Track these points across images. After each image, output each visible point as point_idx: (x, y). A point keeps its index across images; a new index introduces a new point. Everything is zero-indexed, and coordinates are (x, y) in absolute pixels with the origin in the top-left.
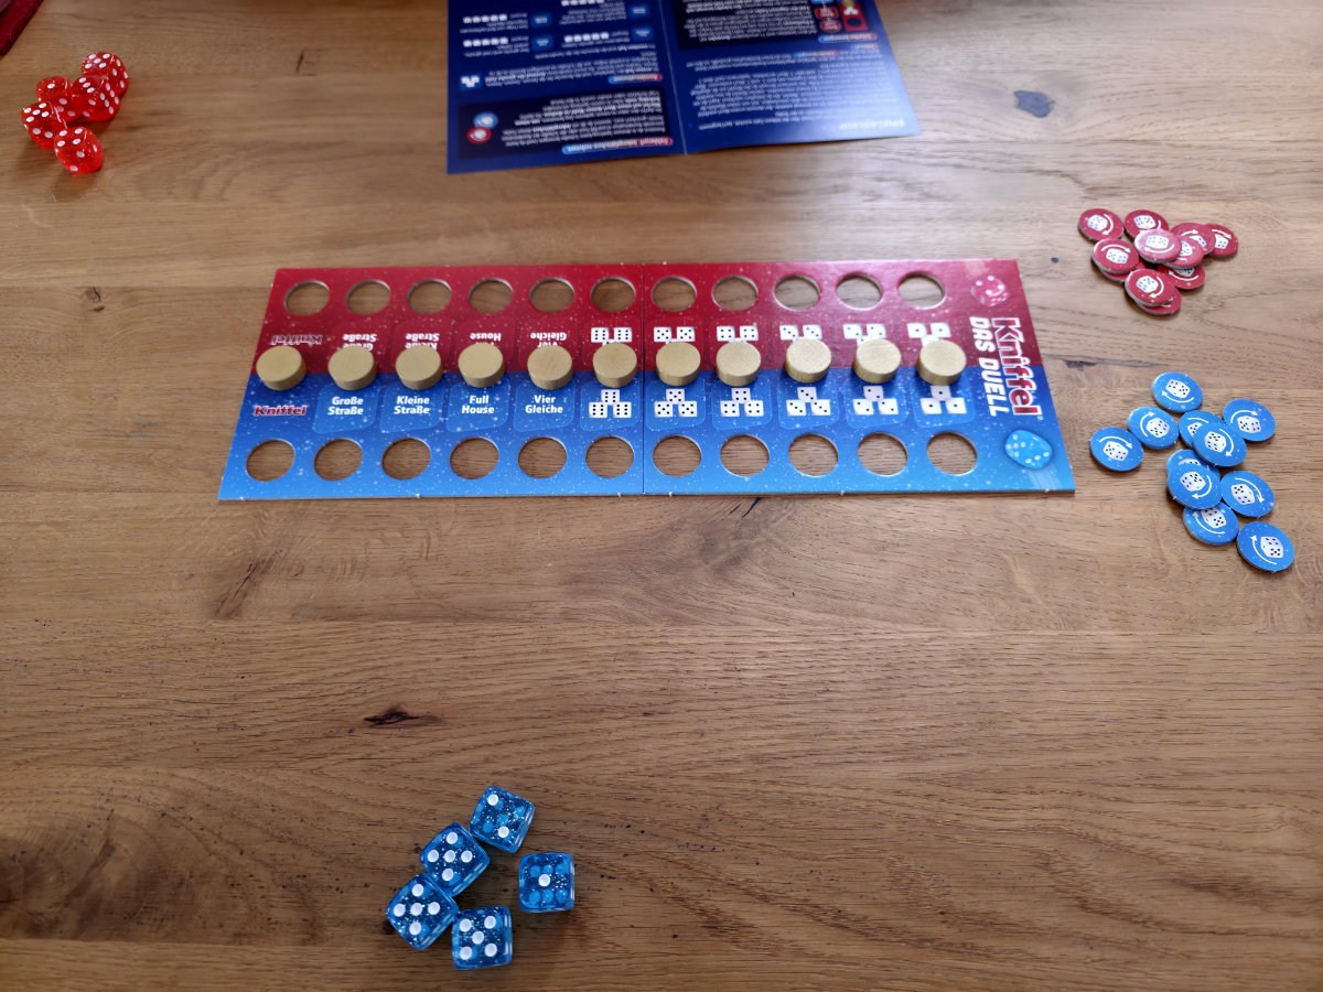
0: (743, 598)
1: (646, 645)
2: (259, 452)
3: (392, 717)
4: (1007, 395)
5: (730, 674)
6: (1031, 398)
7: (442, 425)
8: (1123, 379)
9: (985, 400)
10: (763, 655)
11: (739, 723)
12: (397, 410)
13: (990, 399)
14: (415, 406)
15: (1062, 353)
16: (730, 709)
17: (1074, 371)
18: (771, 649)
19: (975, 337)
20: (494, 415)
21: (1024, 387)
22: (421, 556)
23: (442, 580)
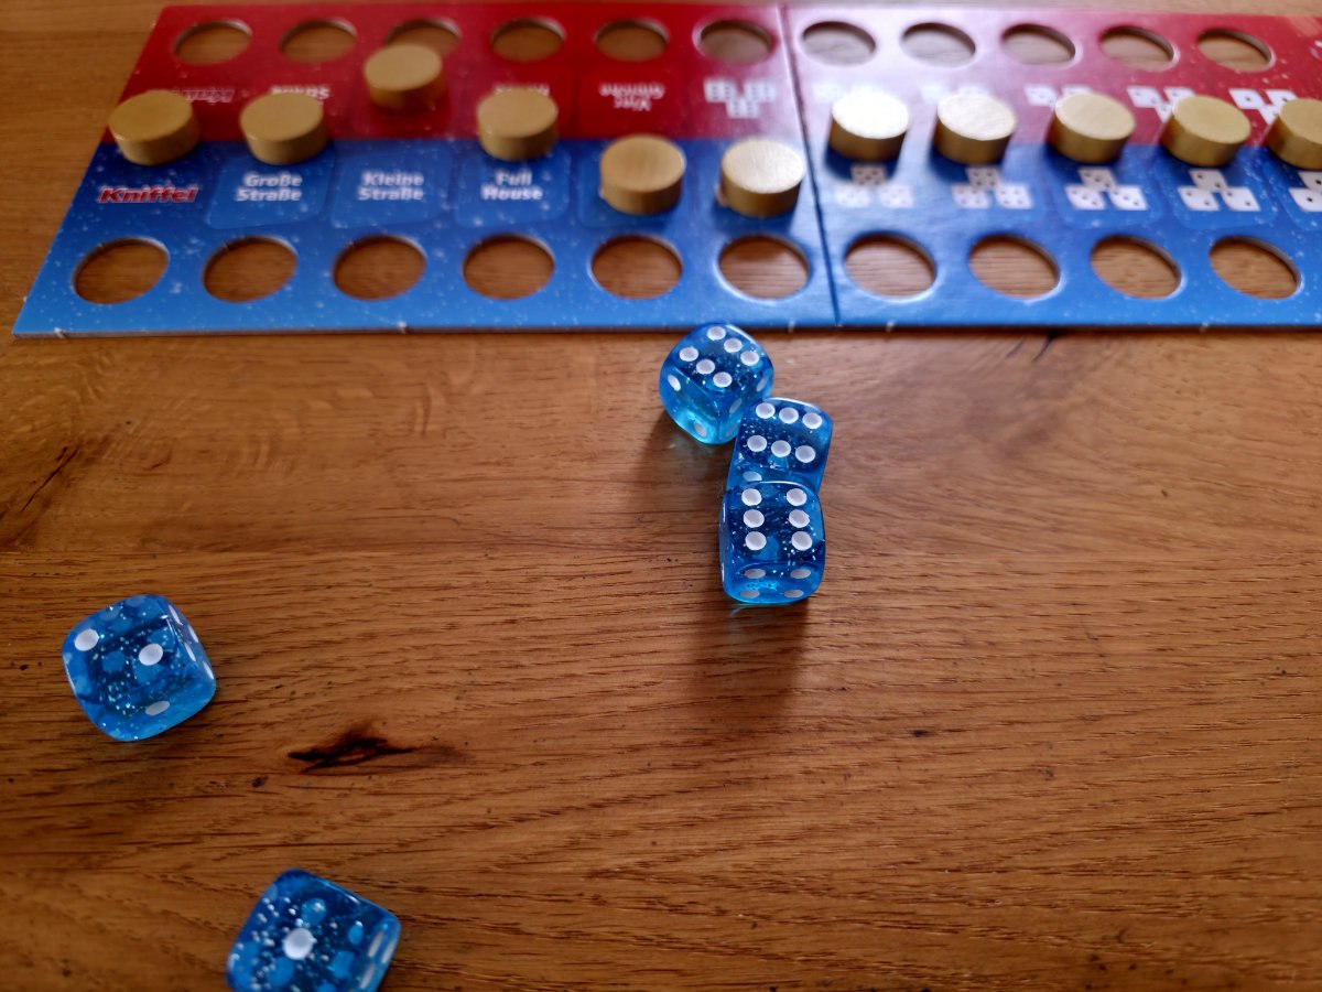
2: (100, 259)
3: (354, 749)
7: (447, 216)
12: (364, 193)
14: (397, 187)
20: (542, 201)
22: (411, 431)
23: (456, 474)
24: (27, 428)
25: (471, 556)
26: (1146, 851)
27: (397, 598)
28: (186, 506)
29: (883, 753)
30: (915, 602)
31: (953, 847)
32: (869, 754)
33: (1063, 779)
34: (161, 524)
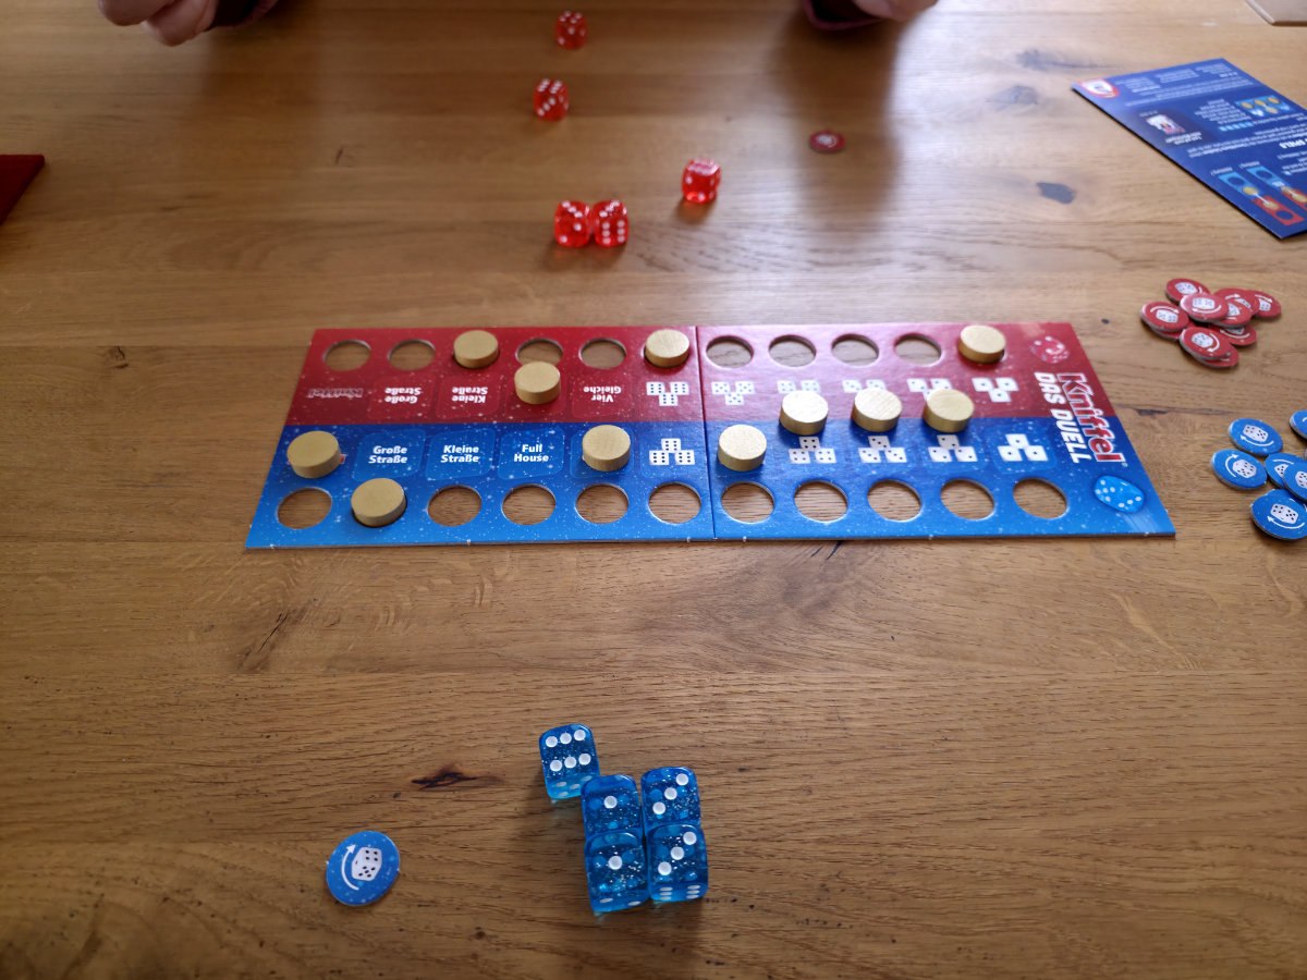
0: (836, 643)
1: (732, 693)
2: (292, 500)
3: (446, 778)
4: (1086, 443)
5: (833, 724)
6: (1112, 447)
7: (493, 473)
8: (1197, 426)
9: (1065, 448)
10: (867, 703)
11: (850, 777)
12: (444, 459)
13: (1070, 447)
14: (463, 455)
15: (1131, 402)
16: (838, 763)
17: (1147, 420)
18: (877, 695)
19: (1043, 390)
20: (548, 463)
21: (1102, 435)
22: (474, 603)
23: (498, 628)
24: (258, 603)
25: (507, 674)
26: (857, 832)
27: (467, 697)
28: (351, 647)
29: (723, 780)
30: (746, 699)
31: (755, 828)
32: (715, 780)
33: (817, 795)
34: (336, 658)
